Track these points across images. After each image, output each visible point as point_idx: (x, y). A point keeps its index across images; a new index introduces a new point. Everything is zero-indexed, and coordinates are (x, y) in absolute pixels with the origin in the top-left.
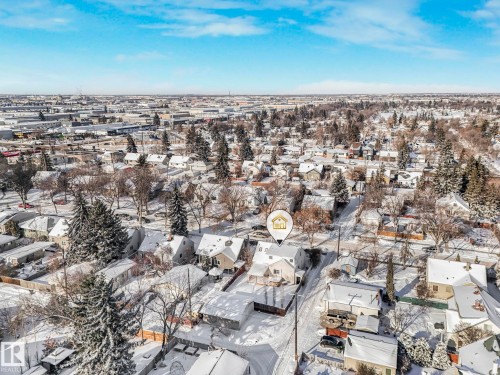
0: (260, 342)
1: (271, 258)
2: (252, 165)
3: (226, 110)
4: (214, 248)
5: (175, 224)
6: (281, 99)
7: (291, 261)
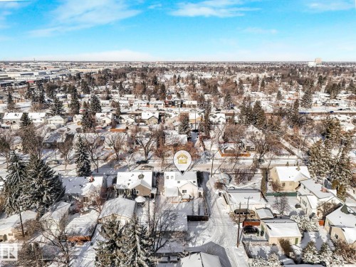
0: (206, 242)
1: (179, 182)
2: (103, 116)
3: (40, 74)
4: (130, 182)
5: (83, 168)
6: (79, 64)
7: (194, 182)
